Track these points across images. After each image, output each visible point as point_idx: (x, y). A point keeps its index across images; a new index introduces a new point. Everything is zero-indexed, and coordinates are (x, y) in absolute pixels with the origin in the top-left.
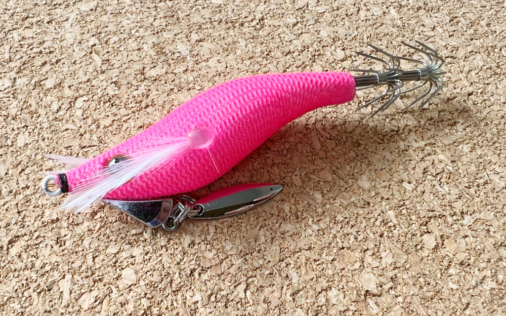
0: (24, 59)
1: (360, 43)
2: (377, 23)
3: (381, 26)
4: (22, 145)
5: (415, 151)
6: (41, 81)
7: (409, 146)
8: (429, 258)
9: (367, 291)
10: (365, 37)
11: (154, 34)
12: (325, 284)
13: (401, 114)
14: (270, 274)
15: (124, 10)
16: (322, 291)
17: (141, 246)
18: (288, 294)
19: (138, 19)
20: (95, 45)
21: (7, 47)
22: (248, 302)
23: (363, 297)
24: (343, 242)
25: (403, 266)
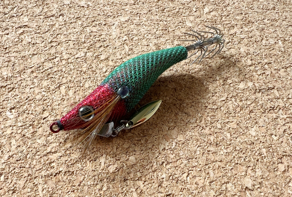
0: (91, 43)
1: (260, 58)
2: (271, 48)
3: (273, 50)
4: (88, 87)
5: (281, 119)
6: (99, 55)
7: (278, 117)
8: (280, 176)
9: (247, 187)
10: (264, 55)
11: (156, 38)
12: (226, 180)
13: (276, 99)
14: (200, 170)
15: (142, 24)
16: (224, 183)
17: (139, 146)
18: (208, 182)
19: (149, 29)
20: (126, 40)
21: (84, 35)
22: (188, 183)
23: (244, 190)
24: (238, 161)
25: (266, 178)
